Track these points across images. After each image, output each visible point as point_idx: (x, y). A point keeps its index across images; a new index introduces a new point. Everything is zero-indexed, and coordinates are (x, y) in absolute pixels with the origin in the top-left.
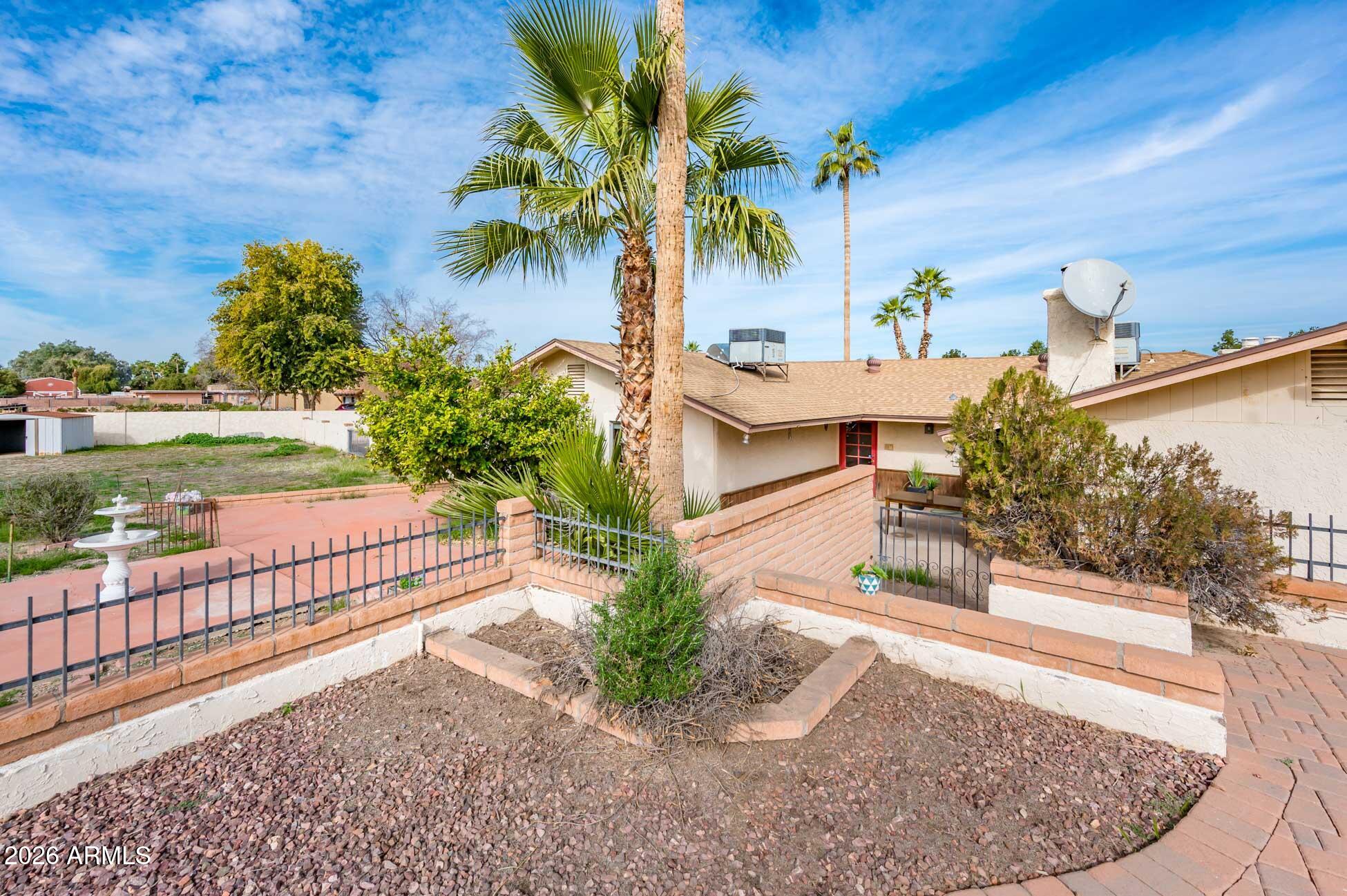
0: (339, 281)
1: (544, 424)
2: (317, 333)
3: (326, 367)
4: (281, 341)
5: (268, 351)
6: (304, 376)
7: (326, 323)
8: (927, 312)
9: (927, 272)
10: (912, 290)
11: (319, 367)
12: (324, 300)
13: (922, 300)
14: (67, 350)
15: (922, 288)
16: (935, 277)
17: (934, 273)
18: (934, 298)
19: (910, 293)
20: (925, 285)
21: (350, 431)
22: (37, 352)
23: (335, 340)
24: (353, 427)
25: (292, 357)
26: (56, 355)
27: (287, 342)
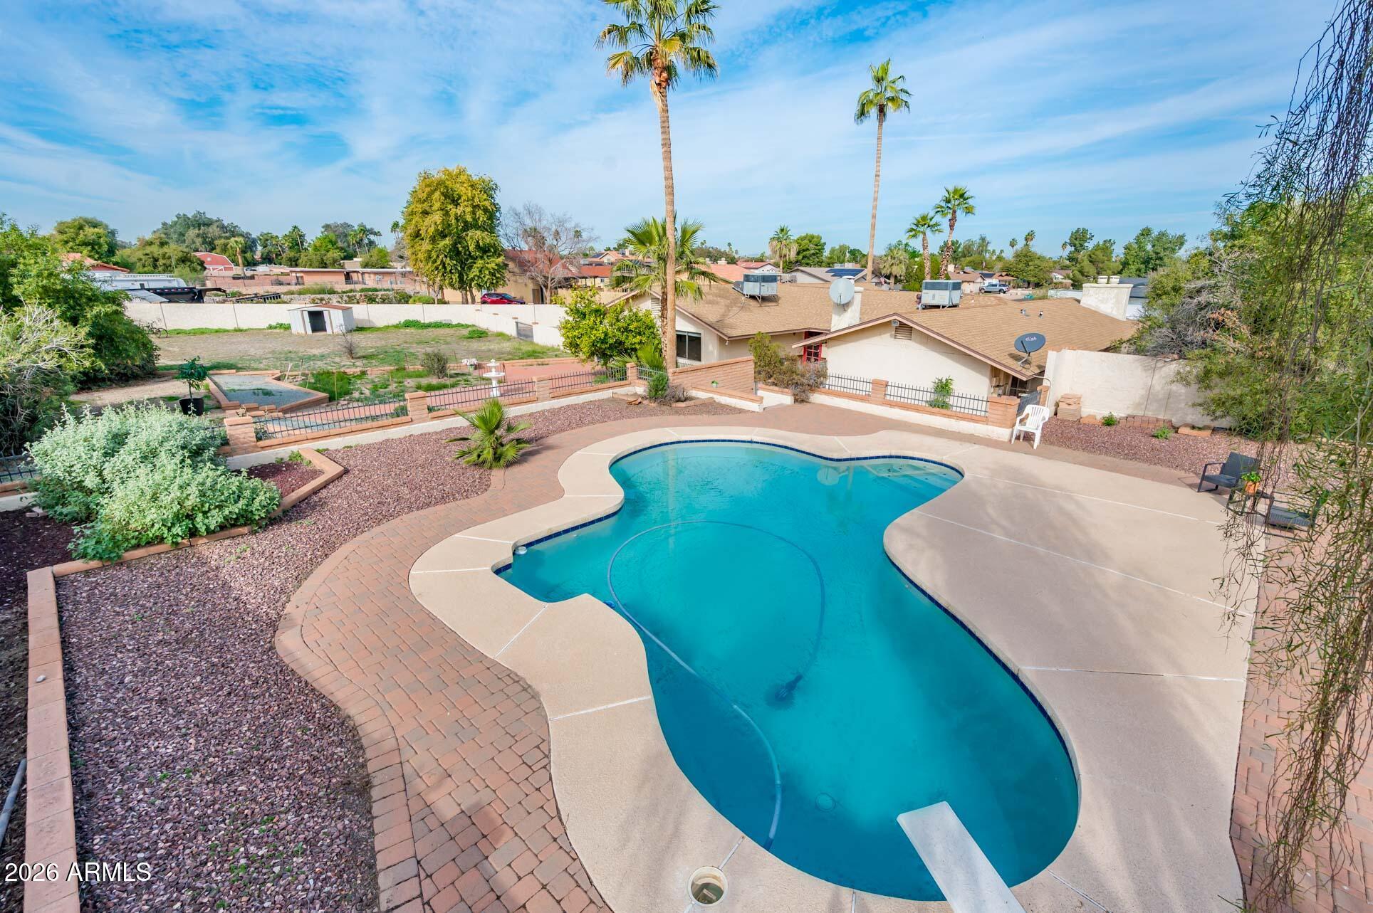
0: (487, 204)
1: (639, 334)
2: (478, 246)
3: (487, 272)
4: (455, 252)
5: (448, 261)
6: (472, 279)
7: (483, 238)
8: (952, 227)
9: (955, 191)
10: (942, 207)
11: (480, 271)
12: (479, 218)
13: (950, 216)
14: (201, 222)
15: (949, 205)
16: (962, 196)
17: (961, 192)
18: (959, 213)
19: (940, 210)
20: (953, 202)
21: (517, 323)
22: (176, 223)
23: (489, 251)
24: (519, 320)
25: (463, 264)
26: (193, 226)
27: (458, 253)
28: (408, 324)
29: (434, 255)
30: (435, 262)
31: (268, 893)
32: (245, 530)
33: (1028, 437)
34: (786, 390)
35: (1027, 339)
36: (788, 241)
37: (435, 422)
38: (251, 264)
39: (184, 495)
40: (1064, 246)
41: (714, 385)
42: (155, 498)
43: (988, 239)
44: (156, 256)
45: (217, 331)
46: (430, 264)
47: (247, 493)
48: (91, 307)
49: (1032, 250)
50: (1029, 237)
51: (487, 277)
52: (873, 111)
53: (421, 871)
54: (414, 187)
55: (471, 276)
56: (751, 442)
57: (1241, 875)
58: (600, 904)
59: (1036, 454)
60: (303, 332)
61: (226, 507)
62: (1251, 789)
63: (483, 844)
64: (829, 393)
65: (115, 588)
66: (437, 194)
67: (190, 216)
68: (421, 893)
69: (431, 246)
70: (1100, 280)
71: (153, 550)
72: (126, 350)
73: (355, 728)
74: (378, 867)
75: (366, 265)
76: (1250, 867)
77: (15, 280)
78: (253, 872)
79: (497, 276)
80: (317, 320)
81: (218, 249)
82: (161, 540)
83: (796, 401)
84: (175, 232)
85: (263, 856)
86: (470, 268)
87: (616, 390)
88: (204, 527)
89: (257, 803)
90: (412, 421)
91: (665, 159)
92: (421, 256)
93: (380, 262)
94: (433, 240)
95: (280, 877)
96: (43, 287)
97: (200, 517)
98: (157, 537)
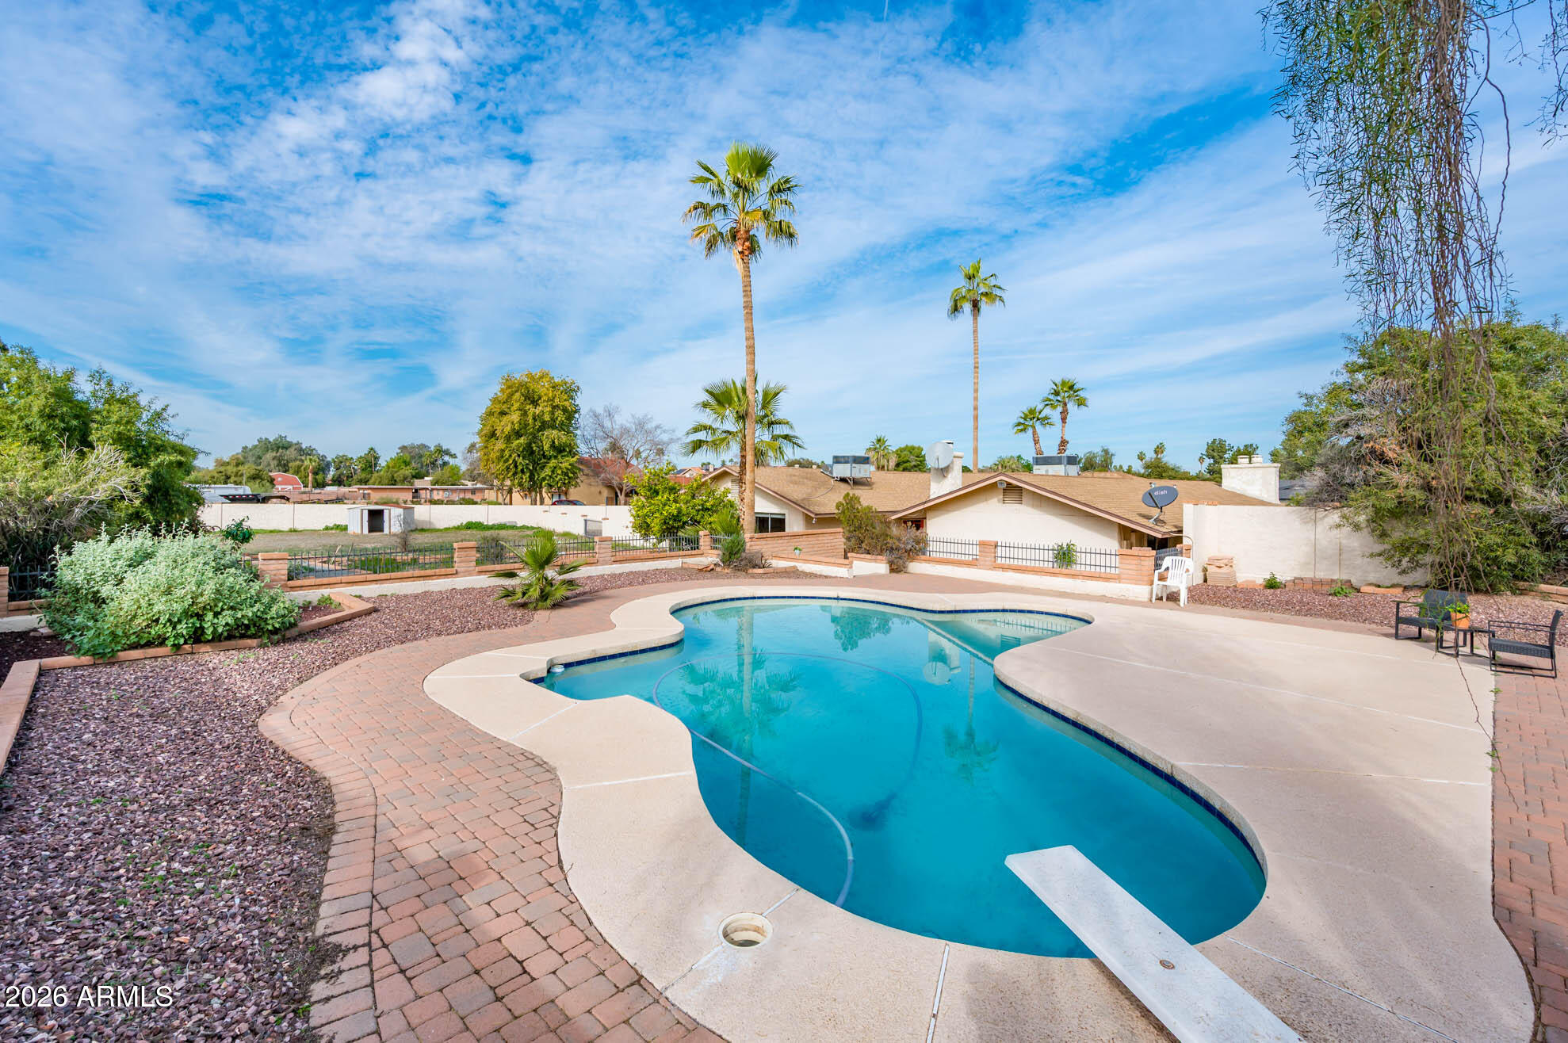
0: (567, 404)
2: (553, 445)
3: (559, 472)
4: (528, 452)
5: (520, 460)
6: (544, 479)
7: (559, 438)
8: (1064, 420)
9: (1064, 383)
10: (1050, 400)
11: (553, 472)
12: (557, 418)
13: (1060, 409)
14: (281, 445)
15: (1059, 398)
16: (1071, 387)
17: (1070, 384)
18: (1071, 406)
19: (1048, 403)
20: (1062, 395)
21: (586, 521)
22: (255, 447)
23: (564, 450)
24: (588, 518)
25: (535, 464)
26: (272, 449)
27: (532, 453)
28: (470, 526)
29: (507, 453)
30: (507, 460)
31: (182, 904)
32: (254, 642)
33: (1173, 597)
34: (880, 557)
35: (1156, 493)
36: (886, 451)
37: (483, 577)
38: (321, 485)
39: (200, 591)
40: (1201, 460)
41: (797, 552)
42: (168, 592)
43: (1112, 450)
44: (229, 473)
45: (271, 532)
46: (501, 463)
47: (265, 600)
48: (158, 456)
49: (1164, 460)
50: (1159, 449)
51: (559, 477)
52: (967, 307)
53: (375, 903)
54: (496, 394)
55: (543, 475)
56: (837, 599)
57: (1520, 957)
58: (599, 941)
59: (1182, 610)
60: (359, 532)
61: (240, 610)
62: (1516, 877)
63: (459, 886)
64: (930, 561)
65: (100, 678)
66: (517, 396)
67: (271, 440)
68: (371, 923)
69: (505, 446)
70: (1240, 460)
71: (151, 652)
72: (177, 504)
73: (329, 787)
74: (322, 898)
75: (436, 483)
76: (1532, 949)
77: (95, 426)
78: (170, 884)
79: (570, 478)
80: (375, 519)
81: (291, 471)
82: (162, 641)
83: (892, 571)
84: (253, 455)
85: (186, 874)
86: (543, 468)
87: (685, 560)
88: (211, 629)
89: (195, 831)
90: (457, 573)
91: (746, 320)
92: (493, 455)
93: (452, 479)
94: (508, 439)
95: (202, 892)
96: (119, 433)
97: (210, 616)
98: (159, 636)
